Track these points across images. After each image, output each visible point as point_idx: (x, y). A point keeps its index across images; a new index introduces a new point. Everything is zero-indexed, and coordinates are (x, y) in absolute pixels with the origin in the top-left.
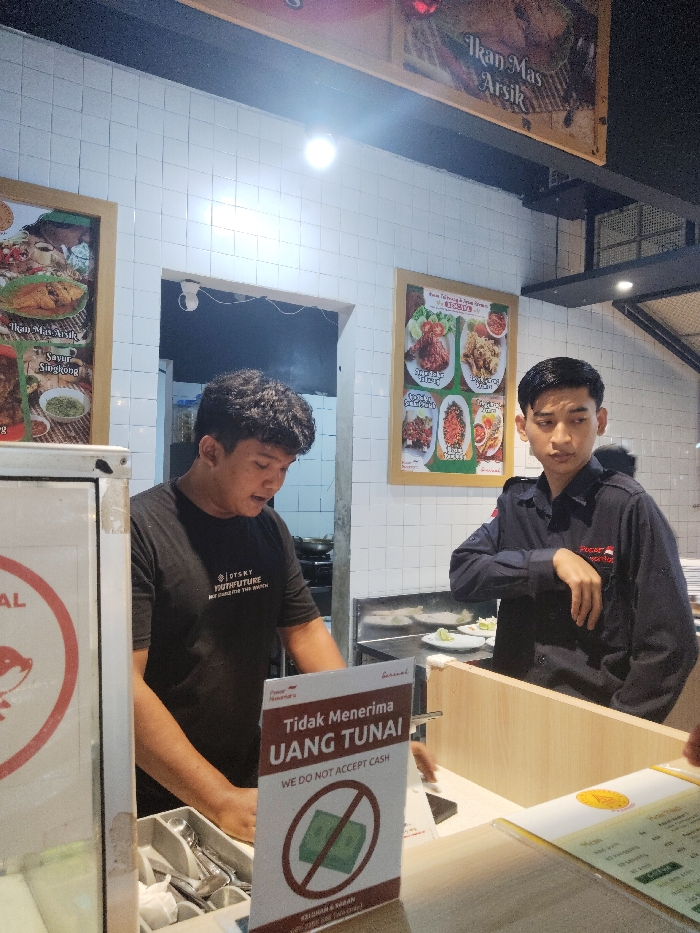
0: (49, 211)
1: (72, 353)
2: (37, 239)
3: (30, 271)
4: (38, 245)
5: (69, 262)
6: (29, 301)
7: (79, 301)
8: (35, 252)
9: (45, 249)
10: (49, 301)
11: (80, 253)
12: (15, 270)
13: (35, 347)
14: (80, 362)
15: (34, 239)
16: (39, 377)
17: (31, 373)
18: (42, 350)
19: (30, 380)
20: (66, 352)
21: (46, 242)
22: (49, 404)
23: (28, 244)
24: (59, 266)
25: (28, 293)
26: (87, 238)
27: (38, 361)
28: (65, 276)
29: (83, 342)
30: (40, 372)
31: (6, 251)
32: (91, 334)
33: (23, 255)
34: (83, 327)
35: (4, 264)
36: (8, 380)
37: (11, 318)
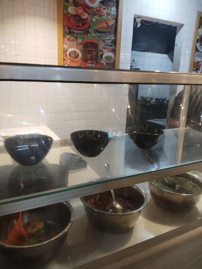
1: (111, 42)
3: (101, 16)
4: (103, 7)
5: (111, 13)
6: (101, 26)
7: (113, 25)
8: (102, 10)
9: (105, 9)
11: (114, 10)
12: (97, 16)
13: (102, 40)
14: (113, 45)
16: (103, 49)
17: (101, 48)
18: (104, 41)
19: (101, 50)
20: (109, 41)
21: (105, 6)
22: (105, 58)
23: (100, 7)
24: (108, 14)
25: (100, 23)
27: (103, 44)
28: (109, 17)
29: (114, 38)
31: (95, 10)
33: (99, 11)
34: (114, 34)
35: (94, 14)
36: (96, 51)
37: (96, 31)
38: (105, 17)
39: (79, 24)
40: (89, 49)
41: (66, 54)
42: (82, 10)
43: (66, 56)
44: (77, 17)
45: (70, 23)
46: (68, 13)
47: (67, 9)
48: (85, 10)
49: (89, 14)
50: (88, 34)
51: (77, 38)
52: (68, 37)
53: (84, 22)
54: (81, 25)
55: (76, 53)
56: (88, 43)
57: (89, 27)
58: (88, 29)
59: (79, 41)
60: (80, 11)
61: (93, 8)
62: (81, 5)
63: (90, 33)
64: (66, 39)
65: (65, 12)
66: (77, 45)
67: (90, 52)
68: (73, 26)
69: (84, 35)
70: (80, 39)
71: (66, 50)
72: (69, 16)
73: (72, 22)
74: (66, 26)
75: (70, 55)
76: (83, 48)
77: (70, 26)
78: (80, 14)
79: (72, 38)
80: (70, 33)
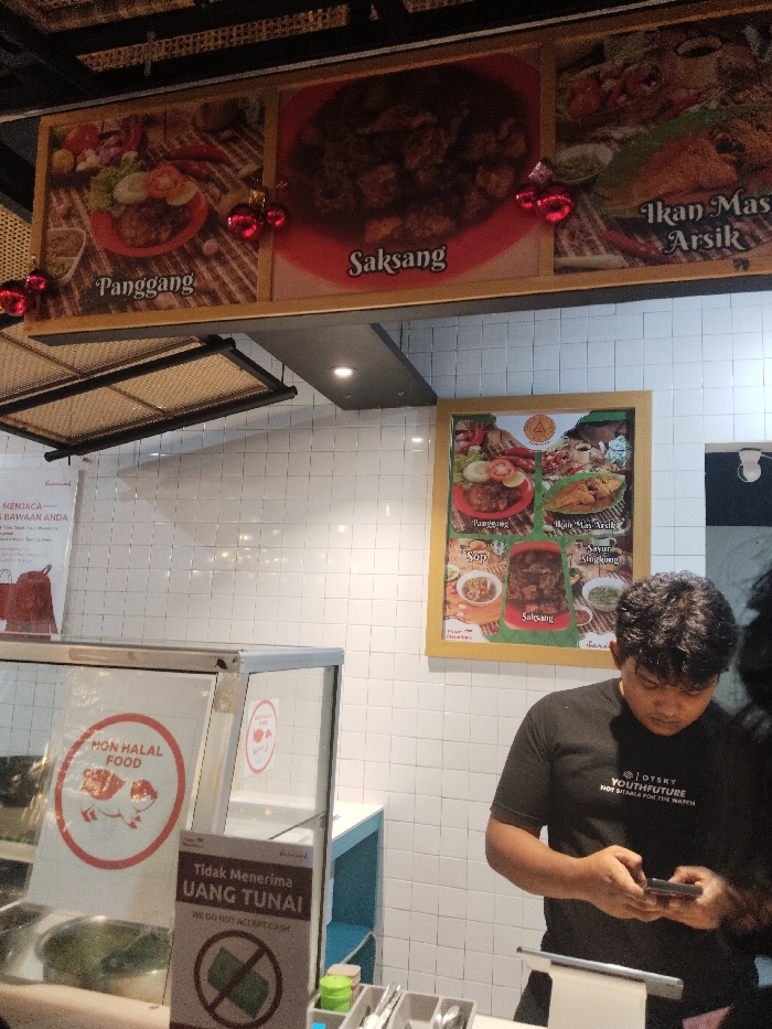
0: (587, 414)
1: (612, 542)
2: (577, 441)
3: (571, 471)
6: (570, 499)
7: (617, 492)
8: (575, 454)
9: (585, 449)
10: (588, 496)
11: (617, 446)
12: (558, 473)
13: (578, 541)
14: (620, 551)
15: (573, 442)
16: (581, 568)
17: (575, 566)
18: (583, 543)
19: (573, 571)
20: (606, 542)
21: (585, 442)
22: (591, 593)
23: (568, 447)
24: (597, 462)
25: (570, 492)
26: (623, 430)
27: (579, 553)
28: (603, 470)
29: (622, 532)
30: (582, 563)
31: (550, 458)
32: (629, 523)
33: (564, 458)
34: (622, 516)
35: (548, 470)
36: (553, 574)
37: (555, 516)
38: (587, 471)
39: (497, 506)
40: (533, 568)
41: (455, 587)
42: (508, 464)
43: (456, 593)
44: (494, 488)
45: (471, 505)
46: (465, 480)
47: (461, 471)
48: (516, 465)
49: (528, 471)
50: (528, 527)
51: (489, 542)
52: (463, 541)
53: (513, 496)
54: (502, 507)
55: (485, 584)
56: (525, 553)
57: (531, 507)
58: (528, 513)
59: (496, 551)
60: (501, 469)
61: (545, 453)
62: (503, 454)
63: (532, 525)
64: (457, 548)
65: (457, 479)
66: (491, 561)
67: (535, 579)
68: (479, 511)
69: (515, 532)
70: (499, 545)
71: (455, 576)
72: (466, 487)
73: (476, 501)
74: (457, 515)
75: (466, 590)
76: (510, 569)
77: (469, 512)
78: (499, 478)
79: (475, 544)
80: (470, 530)
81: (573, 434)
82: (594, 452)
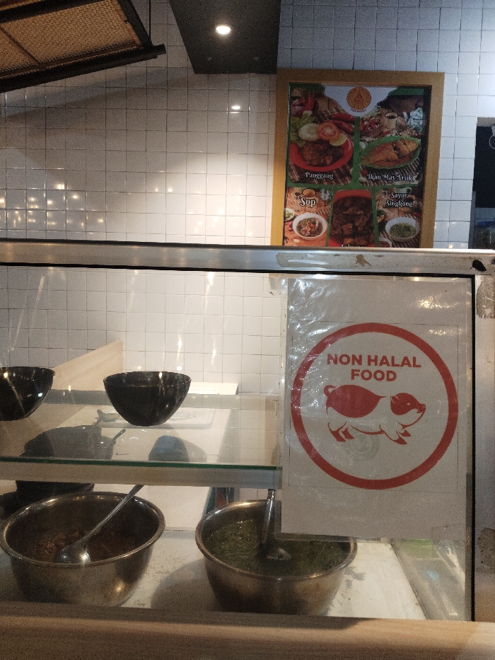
1: (408, 191)
2: (387, 111)
3: (382, 134)
4: (388, 115)
5: (408, 124)
6: (381, 157)
7: (414, 152)
8: (385, 121)
9: (392, 117)
10: (393, 154)
11: (416, 115)
12: (372, 135)
13: (384, 190)
14: (414, 197)
15: (384, 111)
16: (386, 210)
17: (381, 208)
18: (389, 191)
19: (380, 213)
20: (404, 191)
21: (393, 112)
22: (392, 229)
23: (380, 115)
24: (401, 128)
25: (380, 151)
26: (421, 104)
27: (385, 198)
28: (405, 135)
29: (416, 183)
30: (386, 207)
31: (366, 123)
32: (422, 176)
33: (377, 124)
34: (417, 171)
35: (365, 133)
36: (365, 215)
37: (369, 170)
38: (394, 135)
39: (325, 161)
40: (350, 211)
41: (291, 226)
42: (334, 127)
43: (292, 230)
44: (322, 146)
45: (304, 160)
46: (299, 139)
47: (297, 131)
48: (340, 128)
49: (350, 134)
50: (347, 178)
51: (318, 190)
52: (297, 190)
53: (337, 153)
54: (328, 162)
55: (314, 223)
56: (345, 199)
57: (350, 163)
58: (348, 167)
59: (322, 197)
60: (329, 131)
61: (362, 119)
62: (330, 118)
63: (350, 177)
64: (292, 195)
65: (293, 138)
66: (319, 205)
67: (351, 219)
68: (311, 165)
69: (337, 182)
70: (325, 192)
71: (291, 217)
72: (300, 145)
73: (308, 157)
74: (292, 167)
75: (299, 228)
76: (334, 212)
77: (302, 165)
78: (327, 138)
79: (306, 192)
80: (303, 181)
81: (384, 105)
82: (399, 120)
